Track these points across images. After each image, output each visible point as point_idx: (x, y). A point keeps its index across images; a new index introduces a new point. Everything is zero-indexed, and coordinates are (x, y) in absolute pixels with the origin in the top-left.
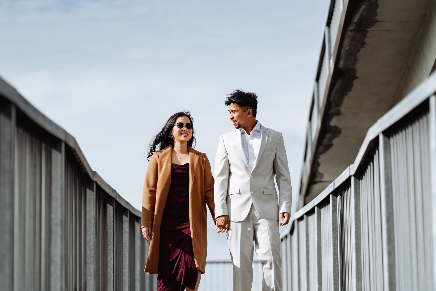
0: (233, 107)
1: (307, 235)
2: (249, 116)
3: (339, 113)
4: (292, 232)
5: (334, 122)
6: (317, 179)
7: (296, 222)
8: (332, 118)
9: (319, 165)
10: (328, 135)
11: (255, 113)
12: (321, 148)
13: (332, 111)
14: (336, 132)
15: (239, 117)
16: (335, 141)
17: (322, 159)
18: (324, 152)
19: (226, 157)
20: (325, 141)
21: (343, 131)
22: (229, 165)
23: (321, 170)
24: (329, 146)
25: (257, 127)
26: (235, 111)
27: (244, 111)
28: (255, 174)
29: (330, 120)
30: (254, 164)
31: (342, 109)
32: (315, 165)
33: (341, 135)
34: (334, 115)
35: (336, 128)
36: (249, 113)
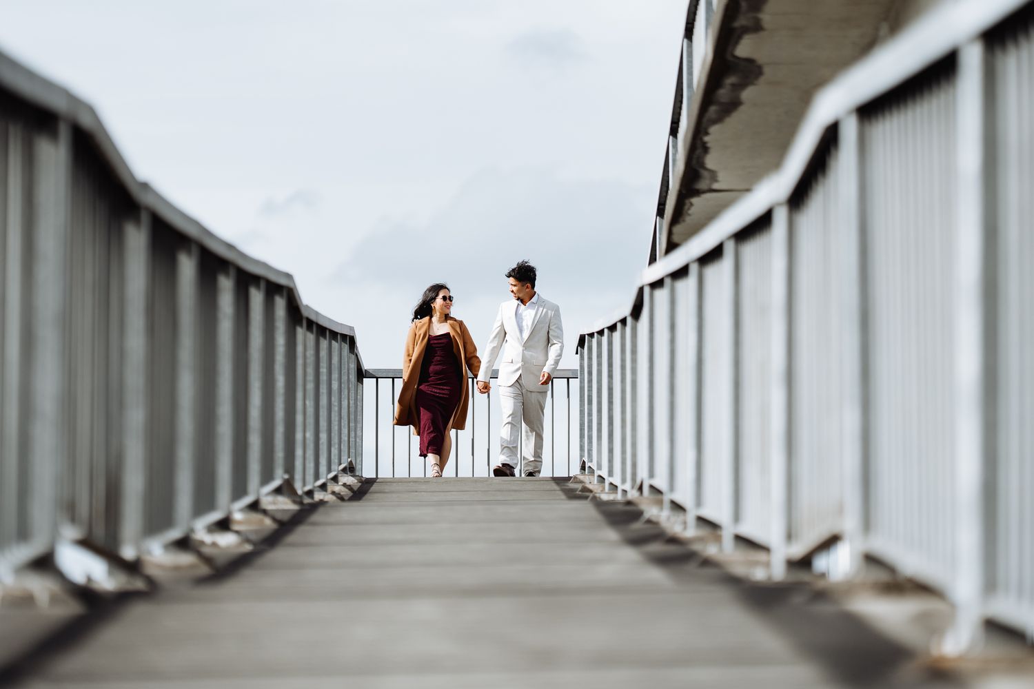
0: (512, 280)
1: (672, 327)
2: (527, 290)
3: (757, 27)
4: (636, 311)
5: (744, 48)
6: (702, 185)
7: (647, 290)
8: (740, 38)
9: (706, 149)
10: (730, 80)
11: (533, 286)
12: (713, 109)
13: (741, 22)
14: (751, 71)
15: (518, 291)
16: (747, 94)
17: (715, 135)
18: (718, 120)
19: (502, 325)
20: (723, 93)
21: (767, 70)
22: (506, 333)
23: (711, 161)
24: (733, 105)
25: (534, 299)
26: (515, 286)
27: (523, 286)
28: (527, 345)
29: (737, 43)
30: (526, 335)
31: (766, 17)
32: (697, 149)
33: (762, 79)
34: (745, 30)
35: (750, 61)
36: (527, 287)
